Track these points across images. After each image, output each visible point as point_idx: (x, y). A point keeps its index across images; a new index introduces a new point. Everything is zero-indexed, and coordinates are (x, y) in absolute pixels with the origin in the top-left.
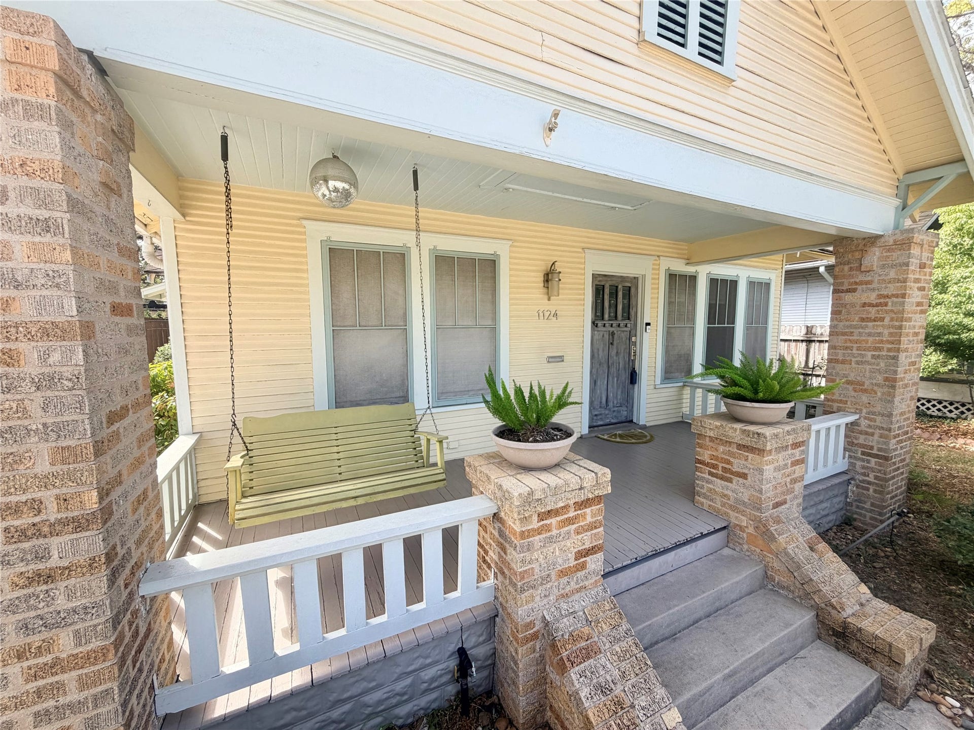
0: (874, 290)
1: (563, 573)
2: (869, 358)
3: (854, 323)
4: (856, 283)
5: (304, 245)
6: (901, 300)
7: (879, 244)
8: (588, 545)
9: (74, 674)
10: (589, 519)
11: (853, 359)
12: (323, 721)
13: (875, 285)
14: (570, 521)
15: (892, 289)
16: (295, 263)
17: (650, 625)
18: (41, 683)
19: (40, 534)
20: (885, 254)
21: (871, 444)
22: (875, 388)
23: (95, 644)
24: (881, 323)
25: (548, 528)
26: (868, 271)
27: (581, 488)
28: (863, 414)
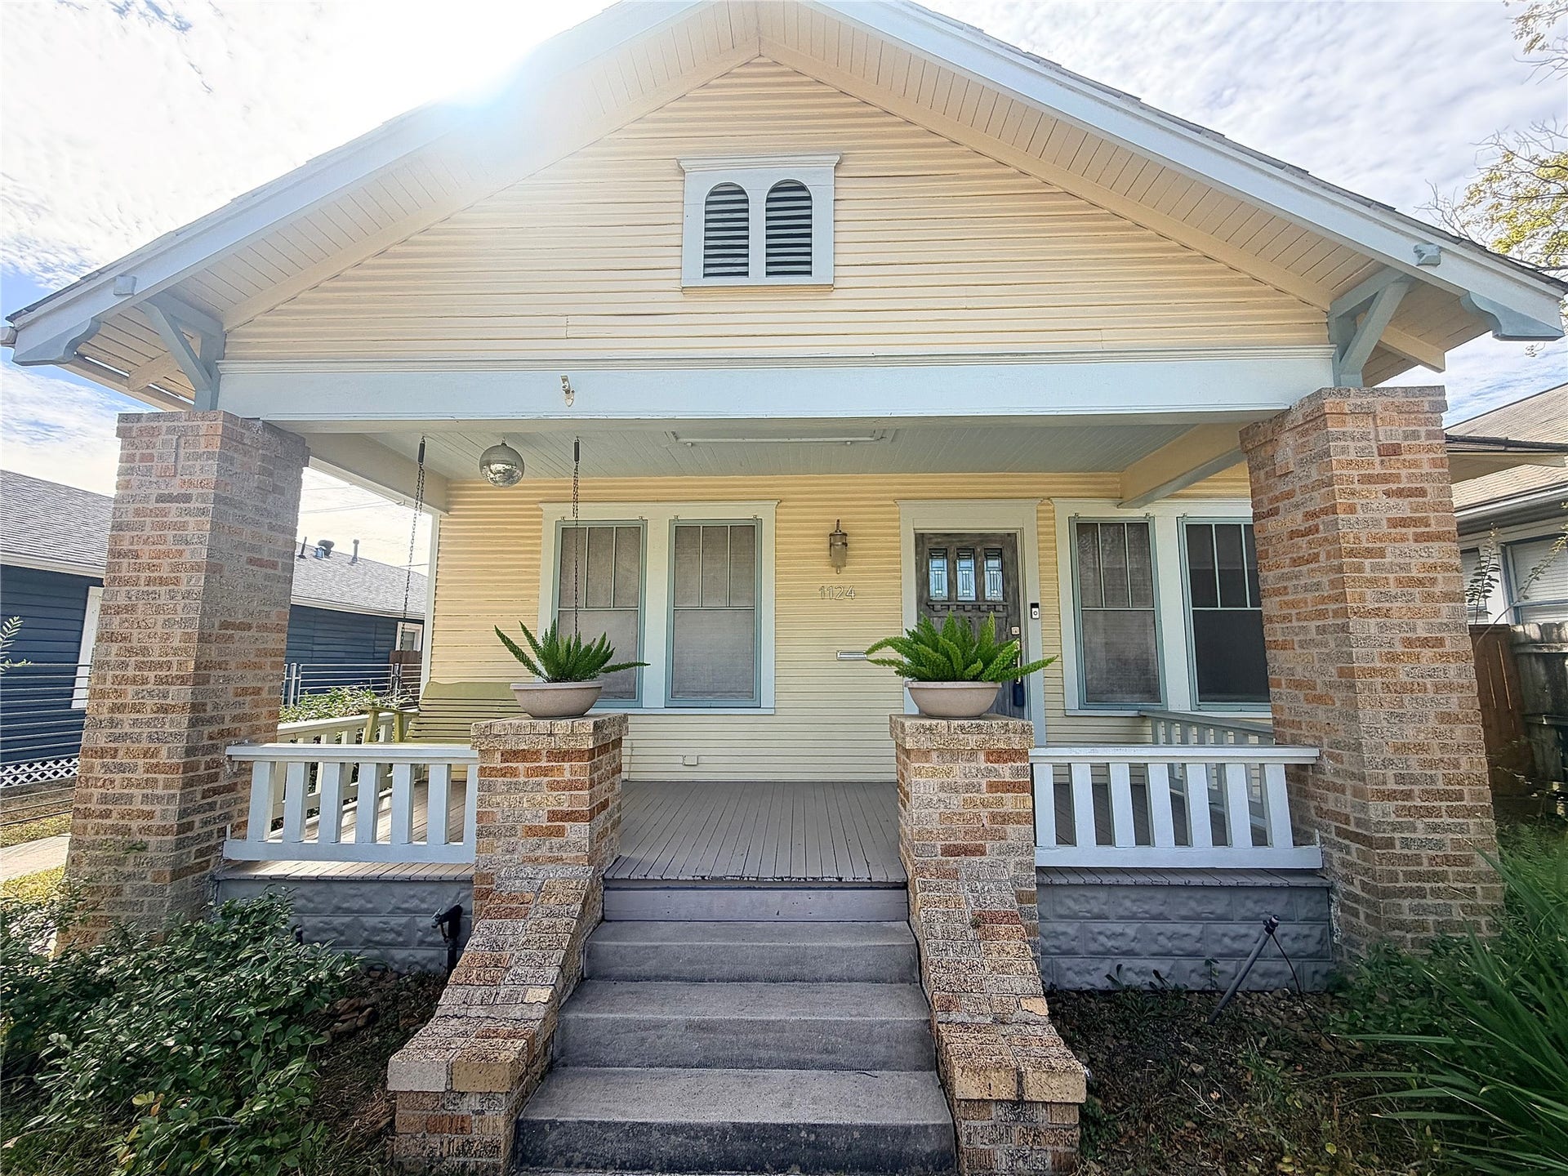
0: (1297, 506)
1: (531, 831)
2: (1313, 634)
3: (1286, 570)
4: (1277, 499)
5: (540, 527)
6: (1332, 517)
7: (1288, 426)
8: (565, 807)
9: (164, 776)
10: (567, 776)
11: (1296, 639)
12: (326, 923)
13: (1298, 498)
14: (545, 772)
15: (1318, 501)
16: (531, 545)
17: (657, 947)
18: (149, 775)
19: (167, 683)
20: (1300, 441)
21: (1344, 811)
22: (1331, 692)
23: (175, 760)
24: (1317, 565)
25: (514, 773)
26: (1286, 474)
27: (550, 735)
28: (1325, 748)
